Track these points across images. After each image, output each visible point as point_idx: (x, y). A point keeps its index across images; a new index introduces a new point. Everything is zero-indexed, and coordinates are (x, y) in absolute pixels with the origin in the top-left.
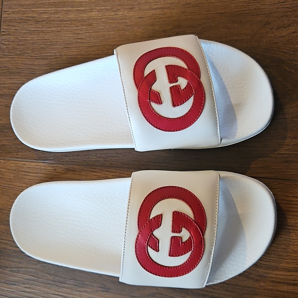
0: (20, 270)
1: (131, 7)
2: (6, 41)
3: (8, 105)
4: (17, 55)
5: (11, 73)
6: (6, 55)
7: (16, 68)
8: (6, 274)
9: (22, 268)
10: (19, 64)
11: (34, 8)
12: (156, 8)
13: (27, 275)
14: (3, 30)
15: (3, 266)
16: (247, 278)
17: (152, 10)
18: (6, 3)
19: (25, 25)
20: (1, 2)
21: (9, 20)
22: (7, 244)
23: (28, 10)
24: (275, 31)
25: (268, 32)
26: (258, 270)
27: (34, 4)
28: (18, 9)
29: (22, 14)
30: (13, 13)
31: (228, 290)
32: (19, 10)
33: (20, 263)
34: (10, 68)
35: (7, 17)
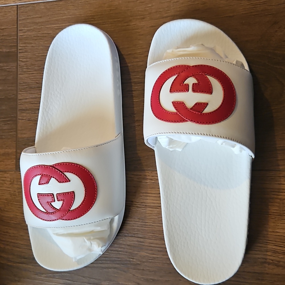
1: (142, 17)
2: (24, 58)
3: (31, 118)
4: (35, 70)
5: (31, 88)
6: (25, 72)
7: (35, 83)
8: (42, 280)
9: (57, 273)
10: (38, 79)
11: (49, 25)
12: (166, 16)
13: (63, 279)
14: (19, 48)
15: (39, 273)
16: (276, 266)
17: (163, 18)
18: (21, 22)
19: (41, 42)
20: (16, 22)
21: (25, 38)
23: (43, 27)
24: (283, 29)
25: (277, 31)
27: (48, 21)
28: (33, 27)
29: (38, 31)
30: (28, 31)
31: (259, 279)
32: (34, 28)
34: (31, 83)
35: (24, 35)
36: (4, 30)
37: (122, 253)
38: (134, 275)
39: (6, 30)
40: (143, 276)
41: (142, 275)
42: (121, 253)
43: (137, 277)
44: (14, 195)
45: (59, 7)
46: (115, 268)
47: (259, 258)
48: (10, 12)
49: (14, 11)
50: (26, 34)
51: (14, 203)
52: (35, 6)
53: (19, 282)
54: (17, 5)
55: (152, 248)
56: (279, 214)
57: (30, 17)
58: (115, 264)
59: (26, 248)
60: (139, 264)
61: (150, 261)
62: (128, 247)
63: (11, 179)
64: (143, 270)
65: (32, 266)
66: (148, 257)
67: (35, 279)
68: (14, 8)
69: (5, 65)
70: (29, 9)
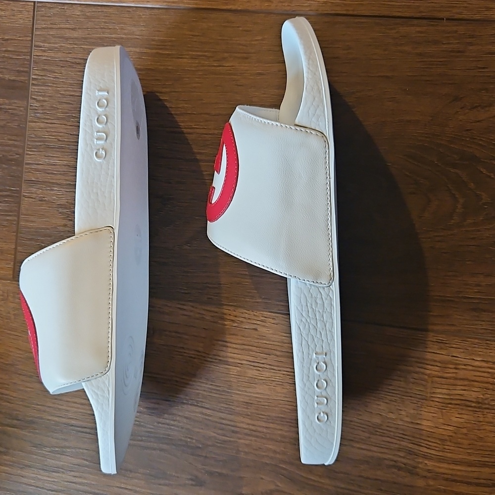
0: (64, 450)
1: (245, 55)
2: (40, 95)
3: (44, 198)
4: (58, 119)
5: (48, 147)
6: (39, 118)
7: (56, 140)
8: (44, 456)
9: (69, 447)
10: (61, 134)
11: (87, 45)
13: (77, 458)
14: (33, 77)
15: (39, 444)
16: (409, 473)
18: (38, 33)
19: (71, 71)
20: (31, 30)
21: (45, 61)
22: (44, 411)
23: (75, 46)
26: (426, 462)
27: (85, 38)
28: (59, 45)
29: (67, 53)
30: (51, 49)
31: (381, 490)
32: (62, 46)
33: (65, 440)
34: (47, 139)
35: (42, 56)
36: (9, 42)
37: (175, 428)
38: (190, 463)
39: (12, 41)
40: (204, 467)
41: (203, 465)
42: (173, 427)
43: (196, 466)
44: (7, 319)
45: (107, 16)
46: (161, 450)
47: (385, 459)
48: (20, 11)
49: (28, 11)
50: (46, 54)
51: (5, 331)
52: (65, 8)
53: (5, 455)
54: (34, 2)
55: (223, 425)
56: (424, 397)
57: (55, 25)
58: (162, 443)
59: (21, 403)
60: (200, 448)
61: (219, 445)
62: (185, 420)
63: (3, 292)
64: (206, 457)
65: (29, 432)
66: (216, 439)
67: (31, 453)
68: (29, 5)
69: (7, 101)
70: (55, 12)
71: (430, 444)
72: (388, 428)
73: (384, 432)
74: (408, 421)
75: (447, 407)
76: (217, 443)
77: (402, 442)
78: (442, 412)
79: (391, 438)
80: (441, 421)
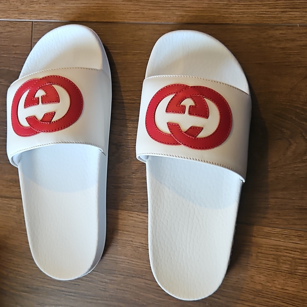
36: (17, 47)
37: (128, 293)
39: (19, 47)
42: (126, 292)
44: (20, 224)
48: (24, 28)
49: (29, 28)
51: (19, 231)
54: (32, 22)
55: (159, 291)
56: (290, 272)
60: (144, 305)
61: (156, 303)
62: (134, 288)
63: (17, 207)
68: (29, 24)
71: (295, 302)
72: (267, 293)
73: (264, 295)
74: (279, 288)
75: (305, 279)
76: (156, 302)
77: (276, 302)
78: (302, 282)
79: (269, 299)
80: (302, 287)
